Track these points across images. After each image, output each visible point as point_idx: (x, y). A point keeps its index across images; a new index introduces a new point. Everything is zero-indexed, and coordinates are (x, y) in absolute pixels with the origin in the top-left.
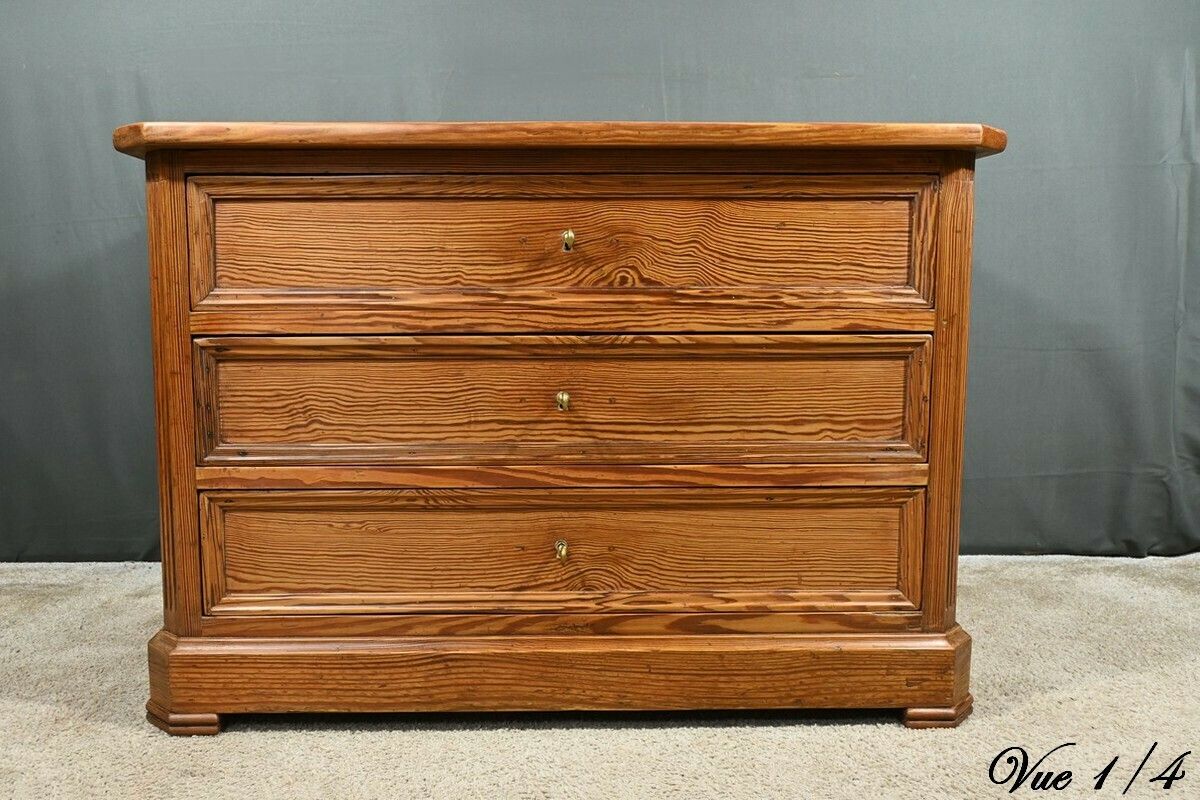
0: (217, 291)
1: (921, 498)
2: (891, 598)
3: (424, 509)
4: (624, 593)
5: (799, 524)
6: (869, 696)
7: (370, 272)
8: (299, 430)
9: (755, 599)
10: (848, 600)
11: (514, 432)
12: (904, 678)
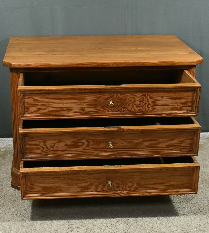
0: (25, 115)
3: (76, 174)
4: (125, 192)
7: (62, 110)
8: (45, 152)
9: (157, 192)
10: (180, 192)
11: (98, 151)
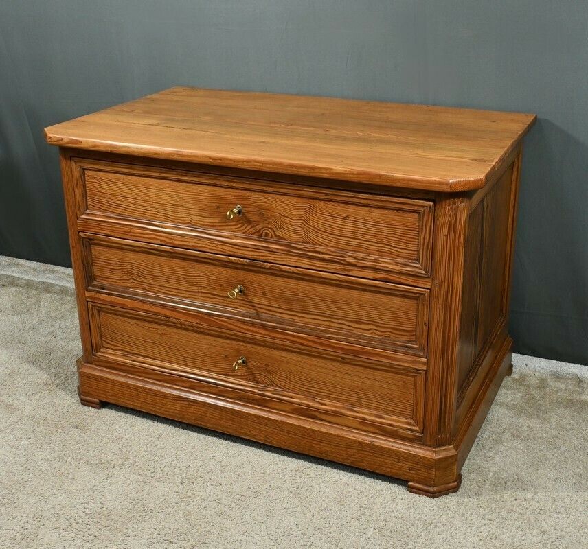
0: (88, 211)
1: (423, 376)
2: (407, 423)
3: (181, 328)
4: (273, 389)
5: (361, 375)
6: (389, 470)
7: (150, 212)
8: (127, 281)
9: (336, 407)
10: (384, 419)
11: (219, 301)
12: (407, 466)
